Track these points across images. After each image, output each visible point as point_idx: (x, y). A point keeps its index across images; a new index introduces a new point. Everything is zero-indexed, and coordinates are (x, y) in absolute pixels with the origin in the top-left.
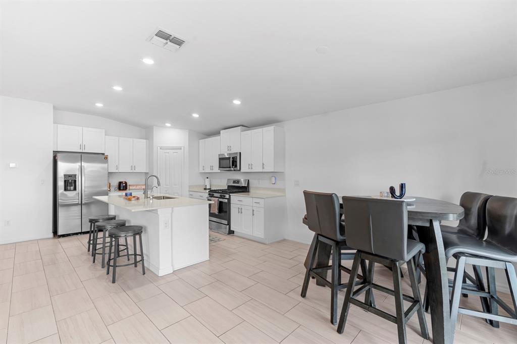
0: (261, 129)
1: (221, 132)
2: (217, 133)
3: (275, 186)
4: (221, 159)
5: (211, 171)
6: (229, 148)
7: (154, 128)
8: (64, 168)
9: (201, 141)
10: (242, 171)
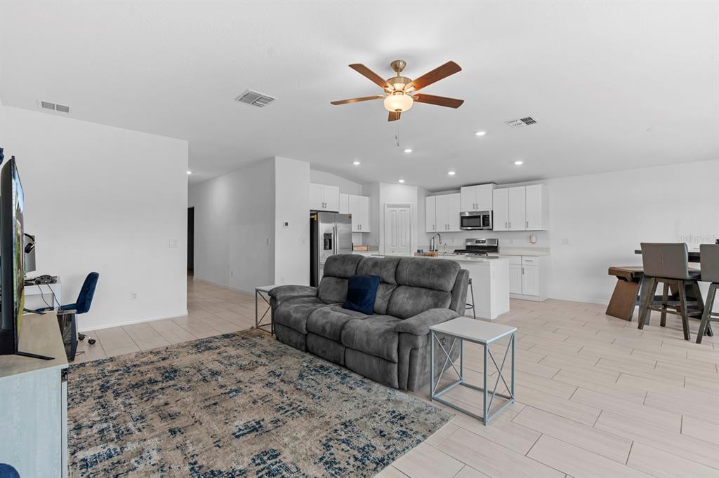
0: (524, 187)
1: (462, 188)
2: (458, 189)
3: (535, 246)
4: (463, 218)
5: (447, 231)
6: (475, 205)
7: (381, 184)
8: (323, 228)
9: (428, 198)
10: (494, 230)
